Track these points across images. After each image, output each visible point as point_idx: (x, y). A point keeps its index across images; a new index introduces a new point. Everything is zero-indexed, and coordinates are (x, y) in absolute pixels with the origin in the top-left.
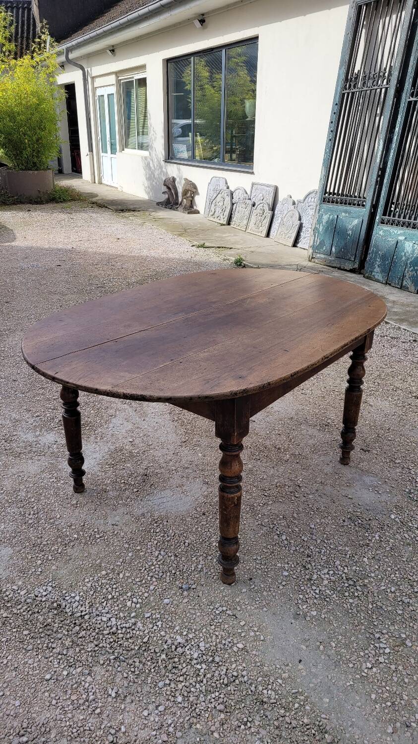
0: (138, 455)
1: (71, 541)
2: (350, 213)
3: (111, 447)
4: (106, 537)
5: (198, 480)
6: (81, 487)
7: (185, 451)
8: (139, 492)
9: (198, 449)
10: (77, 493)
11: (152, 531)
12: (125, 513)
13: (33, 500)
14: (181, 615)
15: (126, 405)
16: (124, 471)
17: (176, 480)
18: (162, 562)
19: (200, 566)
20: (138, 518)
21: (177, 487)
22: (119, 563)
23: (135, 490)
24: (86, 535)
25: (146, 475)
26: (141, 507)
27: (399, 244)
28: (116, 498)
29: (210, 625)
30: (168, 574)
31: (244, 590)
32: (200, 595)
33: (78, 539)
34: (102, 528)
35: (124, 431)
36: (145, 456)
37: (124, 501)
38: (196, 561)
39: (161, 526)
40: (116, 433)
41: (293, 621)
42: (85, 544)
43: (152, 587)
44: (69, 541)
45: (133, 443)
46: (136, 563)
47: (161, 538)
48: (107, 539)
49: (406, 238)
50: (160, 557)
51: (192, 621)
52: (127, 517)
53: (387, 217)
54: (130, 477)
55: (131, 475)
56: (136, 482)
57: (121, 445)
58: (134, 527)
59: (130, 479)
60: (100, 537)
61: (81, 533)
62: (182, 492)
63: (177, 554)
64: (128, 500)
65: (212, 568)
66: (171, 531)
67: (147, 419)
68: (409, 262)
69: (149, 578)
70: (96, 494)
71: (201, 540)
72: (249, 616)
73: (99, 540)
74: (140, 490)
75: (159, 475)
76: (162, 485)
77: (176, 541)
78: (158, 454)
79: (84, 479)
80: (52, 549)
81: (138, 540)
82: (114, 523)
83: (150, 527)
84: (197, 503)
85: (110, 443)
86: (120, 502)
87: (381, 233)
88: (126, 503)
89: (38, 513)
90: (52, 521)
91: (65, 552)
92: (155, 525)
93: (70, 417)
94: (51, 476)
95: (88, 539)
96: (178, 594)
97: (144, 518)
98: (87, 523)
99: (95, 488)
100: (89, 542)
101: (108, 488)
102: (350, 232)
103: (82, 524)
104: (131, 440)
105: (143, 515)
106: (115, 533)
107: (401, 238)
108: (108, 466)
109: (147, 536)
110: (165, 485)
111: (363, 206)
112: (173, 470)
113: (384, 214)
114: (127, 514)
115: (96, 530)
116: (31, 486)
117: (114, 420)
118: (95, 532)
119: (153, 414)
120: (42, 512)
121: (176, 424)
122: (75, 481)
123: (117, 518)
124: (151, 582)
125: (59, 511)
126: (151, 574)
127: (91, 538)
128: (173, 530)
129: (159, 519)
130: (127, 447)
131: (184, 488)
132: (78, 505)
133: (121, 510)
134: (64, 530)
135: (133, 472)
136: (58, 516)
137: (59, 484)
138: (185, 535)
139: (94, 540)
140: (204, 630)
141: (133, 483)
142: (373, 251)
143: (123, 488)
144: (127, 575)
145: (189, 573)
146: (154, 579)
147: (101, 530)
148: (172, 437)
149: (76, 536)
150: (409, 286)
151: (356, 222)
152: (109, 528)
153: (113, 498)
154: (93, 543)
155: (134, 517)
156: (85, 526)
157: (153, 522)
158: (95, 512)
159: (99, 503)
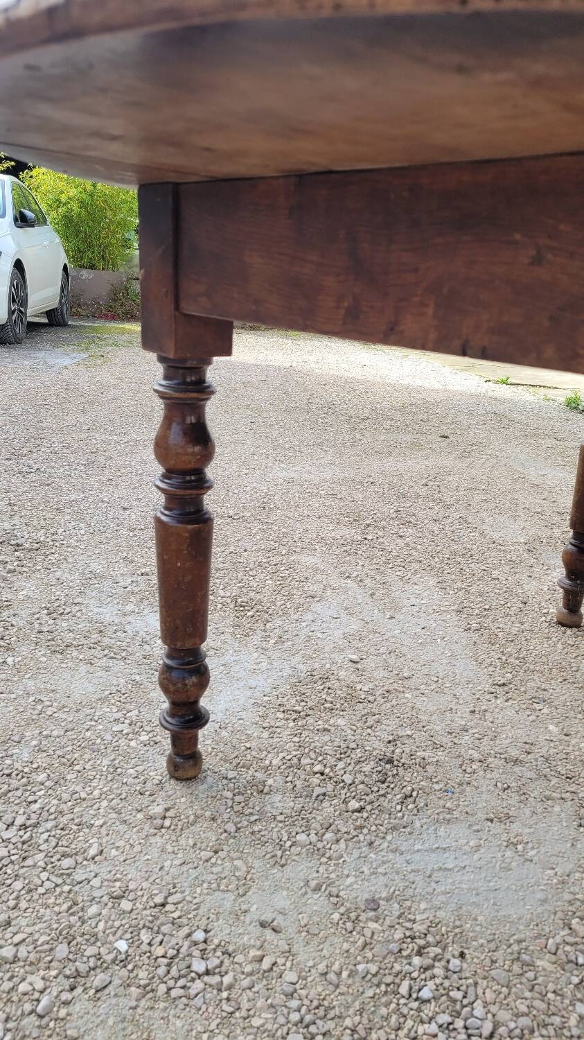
0: (371, 698)
1: (100, 964)
3: (301, 667)
4: (227, 980)
5: (557, 808)
6: (191, 762)
7: (505, 712)
8: (365, 815)
9: (546, 711)
10: (177, 779)
11: (404, 989)
12: (313, 884)
13: (42, 777)
15: (349, 581)
16: (327, 738)
17: (483, 798)
20: (353, 915)
21: (492, 821)
23: (354, 804)
24: (161, 952)
25: (390, 761)
26: (367, 872)
28: (289, 820)
33: (124, 962)
34: (220, 932)
35: (338, 633)
36: (389, 705)
37: (313, 838)
39: (439, 971)
40: (319, 635)
42: (147, 990)
44: (92, 963)
45: (358, 666)
48: (230, 987)
52: (318, 902)
54: (340, 759)
55: (344, 753)
56: (360, 777)
57: (328, 666)
58: (336, 948)
59: (341, 765)
60: (207, 973)
61: (145, 936)
62: (509, 844)
64: (329, 836)
66: (479, 1011)
67: (399, 616)
70: (229, 795)
73: (198, 985)
74: (369, 808)
75: (430, 769)
76: (441, 802)
78: (427, 705)
79: (205, 738)
80: (23, 987)
81: (348, 1022)
82: (267, 917)
83: (397, 967)
84: (567, 897)
85: (298, 658)
86: (302, 838)
88: (320, 845)
89: (36, 825)
90: (67, 862)
91: (63, 1013)
92: (416, 960)
93: (179, 522)
94: (120, 714)
95: (161, 971)
97: (376, 920)
98: (177, 897)
99: (231, 775)
100: (163, 988)
101: (270, 782)
103: (159, 899)
104: (354, 657)
105: (373, 905)
106: (266, 964)
108: (280, 715)
109: (384, 1011)
110: (449, 805)
112: (472, 761)
114: (318, 888)
115: (199, 936)
116: (55, 733)
117: (317, 607)
118: (196, 943)
119: (416, 609)
120: (49, 825)
121: (475, 637)
122: (175, 740)
123: (282, 900)
125: (104, 831)
127: (174, 972)
128: (486, 1004)
129: (430, 938)
130: (342, 674)
131: (516, 827)
132: (167, 823)
133: (302, 869)
134: (93, 910)
135: (353, 745)
136: (92, 852)
137: (133, 744)
139: (181, 982)
141: (348, 779)
143: (318, 791)
147: (216, 941)
148: (465, 668)
149: (122, 945)
152: (249, 935)
153: (280, 818)
154: (174, 993)
155: (342, 910)
156: (168, 908)
157: (410, 947)
158: (213, 860)
159: (233, 829)
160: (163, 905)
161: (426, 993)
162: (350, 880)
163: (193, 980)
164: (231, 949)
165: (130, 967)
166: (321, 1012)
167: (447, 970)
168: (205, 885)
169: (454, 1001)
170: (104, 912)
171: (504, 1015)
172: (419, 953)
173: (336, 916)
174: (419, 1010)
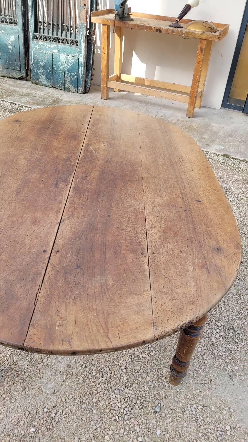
1: (33, 438)
2: (5, 30)
4: (61, 411)
11: (90, 377)
12: (54, 374)
14: (177, 436)
18: (123, 400)
19: (150, 384)
20: (68, 372)
22: (94, 428)
24: (42, 422)
26: (61, 360)
27: (54, 56)
28: (31, 365)
29: (199, 427)
30: (137, 407)
31: (191, 381)
32: (172, 407)
33: (37, 432)
34: (48, 404)
38: (143, 380)
41: (233, 383)
42: (48, 430)
43: (138, 430)
46: (106, 416)
47: (103, 379)
49: (59, 51)
50: (118, 396)
51: (187, 434)
52: (58, 377)
53: (38, 34)
60: (56, 414)
61: (35, 423)
63: (127, 385)
65: (157, 378)
68: (66, 70)
69: (128, 422)
70: (9, 373)
71: (130, 360)
72: (211, 399)
73: (57, 418)
77: (116, 373)
81: (88, 393)
82: (53, 391)
83: (85, 374)
86: (39, 367)
87: (37, 47)
88: (45, 364)
95: (47, 424)
96: (158, 419)
97: (73, 369)
98: (30, 408)
100: (51, 427)
101: (15, 360)
102: (10, 47)
103: (27, 413)
105: (69, 366)
106: (64, 400)
107: (55, 51)
109: (91, 385)
111: (15, 23)
113: (36, 31)
123: (51, 385)
124: (132, 424)
126: (126, 418)
127: (49, 421)
129: (85, 362)
133: (47, 374)
134: (16, 432)
138: (116, 363)
139: (53, 421)
140: (200, 435)
142: (34, 62)
144: (111, 432)
145: (148, 394)
146: (133, 421)
147: (50, 407)
149: (33, 430)
150: (70, 88)
151: (12, 38)
152: (53, 399)
153: (29, 367)
154: (54, 425)
155: (65, 374)
156: (31, 412)
157: (84, 368)
158: (27, 392)
159: (22, 381)
160: (30, 413)
161: (94, 374)
162: (59, 366)
163: (55, 418)
164: (54, 405)
165: (40, 431)
166: (82, 397)
167: (93, 365)
168: (32, 399)
169: (99, 370)
170: (19, 429)
171: (108, 364)
172: (86, 367)
173: (65, 376)
174: (96, 378)
